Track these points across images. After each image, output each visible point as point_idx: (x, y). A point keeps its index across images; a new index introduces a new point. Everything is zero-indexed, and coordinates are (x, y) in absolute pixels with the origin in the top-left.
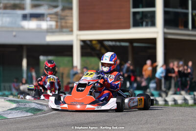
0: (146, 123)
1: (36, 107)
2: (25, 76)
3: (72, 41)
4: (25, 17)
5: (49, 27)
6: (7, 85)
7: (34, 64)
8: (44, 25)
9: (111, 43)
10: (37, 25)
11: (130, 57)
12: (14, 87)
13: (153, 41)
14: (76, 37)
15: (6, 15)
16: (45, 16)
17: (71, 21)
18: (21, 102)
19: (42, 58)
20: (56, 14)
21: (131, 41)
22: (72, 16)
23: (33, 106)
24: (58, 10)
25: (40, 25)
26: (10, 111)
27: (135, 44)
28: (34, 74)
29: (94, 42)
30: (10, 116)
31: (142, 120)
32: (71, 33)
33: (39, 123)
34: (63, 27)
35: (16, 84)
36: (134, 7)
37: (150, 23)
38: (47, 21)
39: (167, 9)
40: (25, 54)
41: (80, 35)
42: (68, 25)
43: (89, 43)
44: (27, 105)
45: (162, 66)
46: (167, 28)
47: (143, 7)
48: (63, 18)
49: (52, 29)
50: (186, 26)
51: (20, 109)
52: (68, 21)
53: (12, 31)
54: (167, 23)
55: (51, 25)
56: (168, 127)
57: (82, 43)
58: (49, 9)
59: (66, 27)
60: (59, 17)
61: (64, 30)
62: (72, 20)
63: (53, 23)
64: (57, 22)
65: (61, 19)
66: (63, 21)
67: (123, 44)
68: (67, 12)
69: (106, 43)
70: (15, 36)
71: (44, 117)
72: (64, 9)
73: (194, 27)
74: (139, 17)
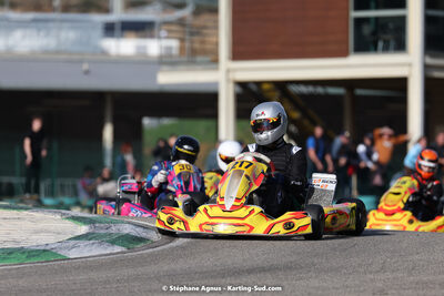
0: (383, 269)
1: (134, 233)
2: (108, 161)
3: (216, 84)
4: (110, 30)
5: (163, 52)
6: (68, 182)
7: (129, 135)
8: (154, 47)
9: (303, 89)
10: (138, 48)
11: (348, 122)
12: (85, 187)
13: (400, 85)
14: (224, 76)
15: (66, 25)
16: (157, 26)
17: (214, 39)
18: (101, 223)
19: (147, 121)
20: (181, 22)
21: (350, 84)
22: (216, 27)
23: (126, 232)
24: (186, 13)
25: (145, 48)
26: (73, 242)
27: (359, 92)
28: (129, 158)
29: (266, 87)
30: (73, 254)
31: (372, 264)
32: (214, 66)
33: (140, 270)
34: (197, 51)
35: (87, 181)
36: (358, 7)
37: (392, 44)
38: (159, 38)
39: (433, 13)
40: (109, 113)
41: (235, 70)
42: (208, 47)
43: (254, 88)
44: (114, 229)
45: (419, 141)
46: (432, 56)
47: (378, 7)
48: (196, 32)
49: (171, 56)
51: (95, 238)
52: (207, 39)
53: (81, 62)
54: (434, 42)
55: (169, 48)
56: (431, 278)
57: (239, 89)
58: (164, 10)
59: (204, 52)
60: (187, 30)
61: (199, 59)
62: (217, 35)
63: (174, 44)
64: (182, 40)
65: (192, 34)
66: (196, 38)
67: (332, 91)
68: (205, 19)
69: (294, 89)
70: (87, 72)
71: (150, 255)
72: (198, 12)
74: (368, 30)
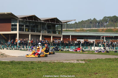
11: (10, 39)
39: (20, 27)
46: (19, 31)
50: (23, 31)
73: (25, 31)
74: (13, 29)
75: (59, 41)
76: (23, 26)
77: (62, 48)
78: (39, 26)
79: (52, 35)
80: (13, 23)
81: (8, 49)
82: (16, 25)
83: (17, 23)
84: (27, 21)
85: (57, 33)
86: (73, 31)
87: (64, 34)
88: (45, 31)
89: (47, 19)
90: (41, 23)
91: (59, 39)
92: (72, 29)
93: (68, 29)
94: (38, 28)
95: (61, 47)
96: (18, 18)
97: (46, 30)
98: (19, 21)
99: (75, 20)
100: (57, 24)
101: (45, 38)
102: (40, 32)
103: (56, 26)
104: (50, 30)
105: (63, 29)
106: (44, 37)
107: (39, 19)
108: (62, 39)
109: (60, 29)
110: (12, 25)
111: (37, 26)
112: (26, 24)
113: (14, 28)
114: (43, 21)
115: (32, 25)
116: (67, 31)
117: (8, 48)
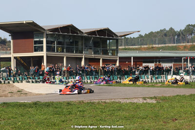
3: (11, 57)
11: (32, 65)
13: (42, 57)
29: (18, 57)
32: (10, 54)
37: (41, 50)
39: (48, 45)
41: (14, 55)
47: (38, 44)
50: (54, 51)
54: (48, 50)
73: (57, 51)
74: (36, 48)
75: (113, 66)
76: (52, 42)
77: (119, 79)
78: (80, 43)
79: (101, 57)
80: (37, 38)
81: (29, 82)
82: (41, 42)
83: (43, 38)
84: (59, 35)
85: (110, 54)
86: (136, 49)
87: (121, 55)
88: (89, 50)
89: (92, 31)
90: (82, 37)
91: (113, 63)
92: (134, 47)
93: (127, 47)
94: (78, 45)
95: (116, 77)
96: (44, 29)
97: (91, 49)
98: (47, 34)
99: (139, 32)
100: (110, 39)
101: (89, 62)
102: (82, 53)
103: (108, 41)
104: (99, 49)
105: (119, 47)
106: (89, 60)
107: (80, 31)
108: (118, 64)
109: (115, 48)
110: (36, 42)
111: (77, 43)
112: (59, 40)
113: (39, 47)
114: (85, 35)
115: (67, 41)
116: (125, 49)
117: (30, 80)
